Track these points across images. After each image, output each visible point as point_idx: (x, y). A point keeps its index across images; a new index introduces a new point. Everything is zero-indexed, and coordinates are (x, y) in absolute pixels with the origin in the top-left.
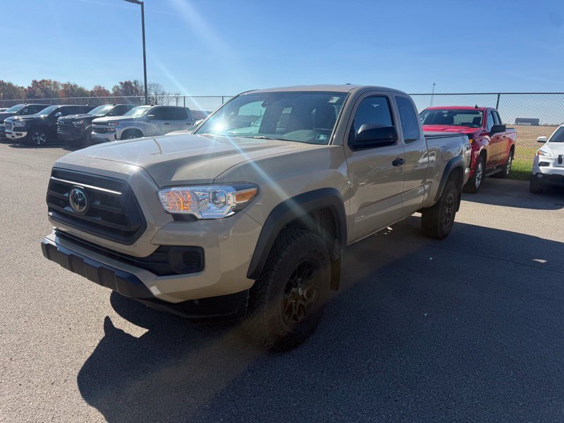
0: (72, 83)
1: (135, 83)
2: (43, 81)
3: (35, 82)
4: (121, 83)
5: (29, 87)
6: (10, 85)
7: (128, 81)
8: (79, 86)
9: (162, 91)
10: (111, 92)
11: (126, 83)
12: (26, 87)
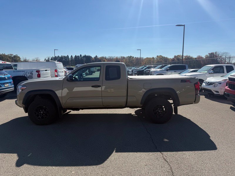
0: (188, 55)
1: (216, 53)
2: (178, 55)
3: (175, 56)
4: (209, 54)
5: (173, 58)
6: (167, 58)
7: (212, 52)
8: (191, 56)
9: (229, 55)
10: (204, 58)
11: (211, 53)
12: (172, 58)
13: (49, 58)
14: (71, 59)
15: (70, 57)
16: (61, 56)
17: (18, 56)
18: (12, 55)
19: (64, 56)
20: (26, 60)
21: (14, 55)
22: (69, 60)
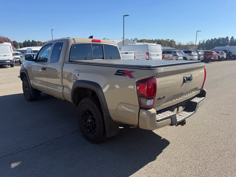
13: (204, 42)
14: (231, 40)
15: (230, 39)
16: (218, 38)
17: (174, 40)
18: (169, 40)
19: (222, 38)
20: (180, 44)
21: (171, 40)
22: (228, 42)
